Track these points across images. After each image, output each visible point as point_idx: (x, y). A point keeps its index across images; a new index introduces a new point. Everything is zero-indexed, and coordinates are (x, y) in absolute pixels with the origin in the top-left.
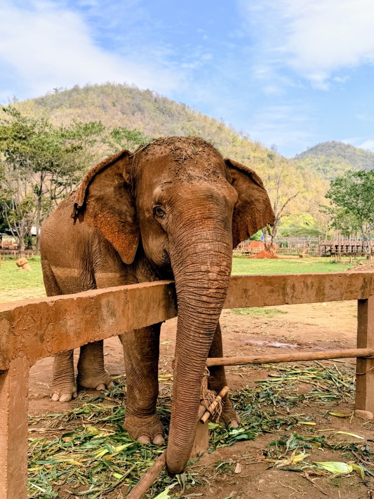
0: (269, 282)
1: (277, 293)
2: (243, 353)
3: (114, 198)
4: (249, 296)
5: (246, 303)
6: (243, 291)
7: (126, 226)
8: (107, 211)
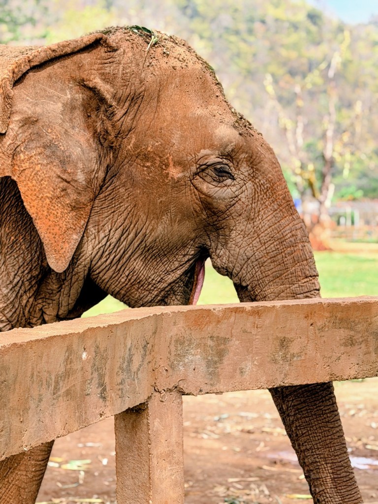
0: (341, 320)
1: (363, 346)
2: (268, 487)
3: (61, 125)
4: (293, 356)
5: (286, 375)
6: (277, 343)
7: (69, 191)
8: (39, 150)
